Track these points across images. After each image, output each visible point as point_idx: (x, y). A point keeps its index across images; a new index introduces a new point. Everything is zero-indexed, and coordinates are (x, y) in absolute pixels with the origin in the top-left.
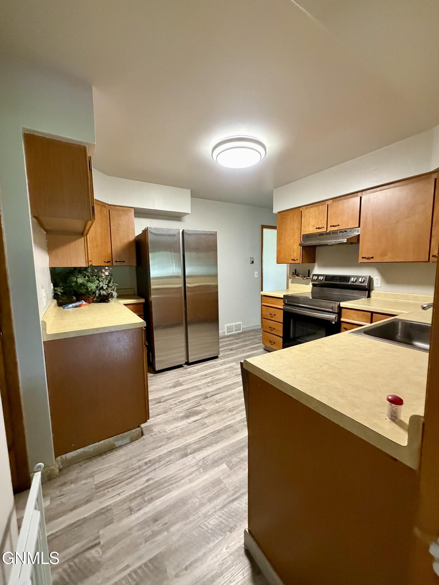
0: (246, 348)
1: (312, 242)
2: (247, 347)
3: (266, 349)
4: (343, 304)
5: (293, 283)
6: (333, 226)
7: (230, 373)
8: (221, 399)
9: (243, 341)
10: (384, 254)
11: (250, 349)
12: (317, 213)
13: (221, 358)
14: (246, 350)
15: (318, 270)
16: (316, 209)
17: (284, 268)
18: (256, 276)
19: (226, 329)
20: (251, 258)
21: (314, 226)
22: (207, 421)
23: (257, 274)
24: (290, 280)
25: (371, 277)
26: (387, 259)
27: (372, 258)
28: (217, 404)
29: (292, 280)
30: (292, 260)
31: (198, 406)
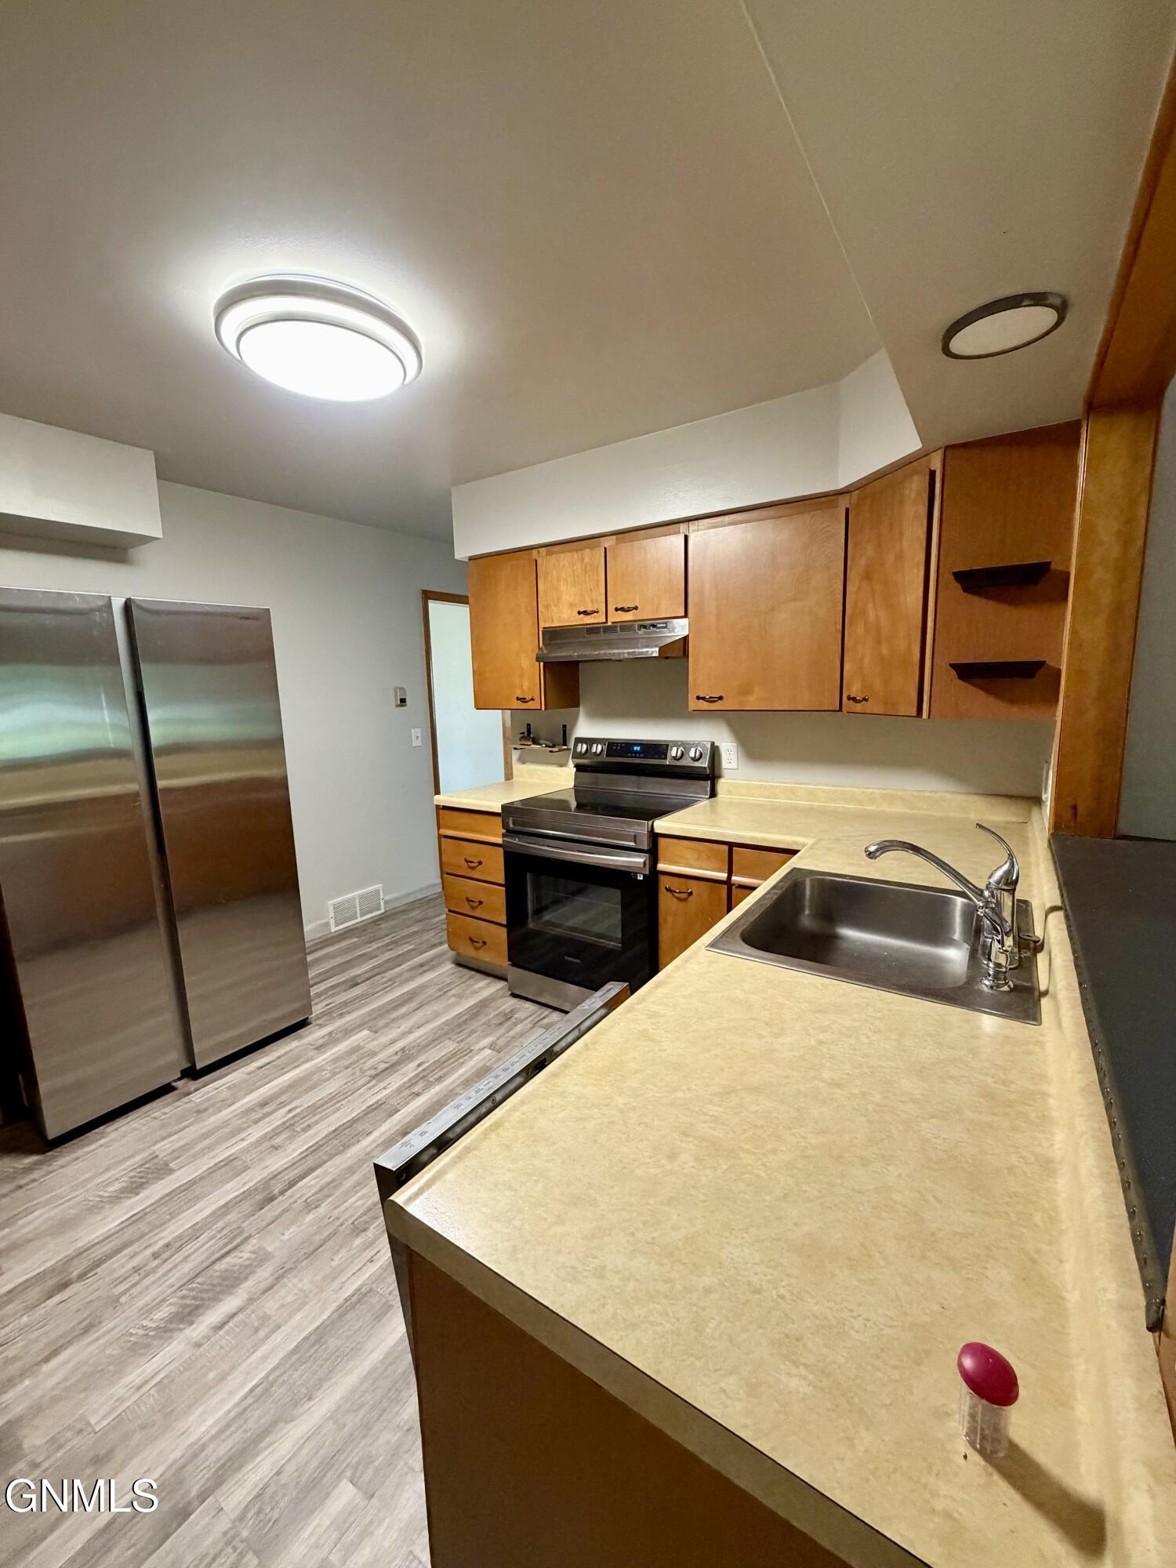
0: (400, 968)
1: (570, 653)
2: (403, 966)
3: (463, 963)
4: (661, 825)
5: (524, 763)
6: (622, 609)
7: (353, 1074)
8: (322, 1189)
9: (391, 943)
10: (745, 690)
11: (412, 969)
12: (578, 567)
13: (319, 1022)
14: (400, 974)
15: (586, 728)
16: (576, 557)
17: (495, 720)
18: (417, 743)
19: (332, 914)
20: (395, 689)
21: (571, 605)
22: (270, 1305)
23: (418, 737)
24: (515, 755)
25: (716, 744)
26: (752, 702)
27: (721, 698)
28: (311, 1217)
29: (522, 752)
30: (518, 699)
31: (235, 1248)
